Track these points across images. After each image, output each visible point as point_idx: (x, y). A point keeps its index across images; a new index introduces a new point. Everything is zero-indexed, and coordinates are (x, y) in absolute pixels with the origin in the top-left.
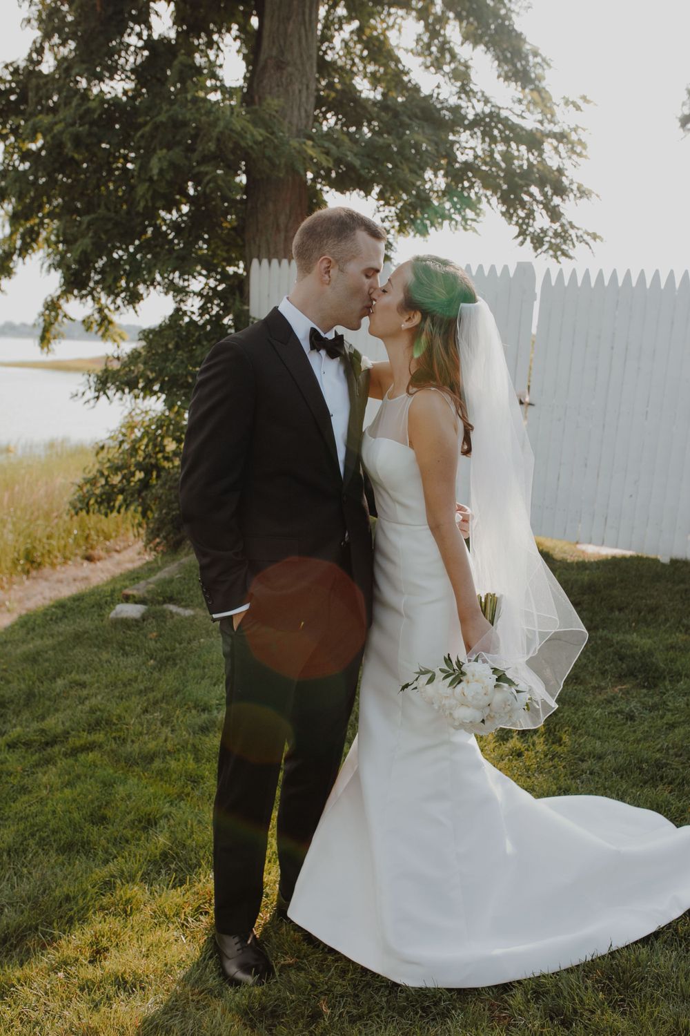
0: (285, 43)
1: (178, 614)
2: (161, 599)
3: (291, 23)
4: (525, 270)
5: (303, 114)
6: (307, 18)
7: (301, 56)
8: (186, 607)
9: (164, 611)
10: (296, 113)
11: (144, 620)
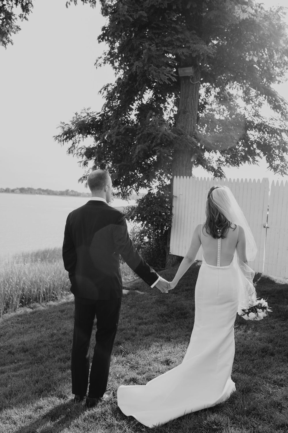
0: (186, 105)
1: (139, 293)
2: (134, 288)
3: (189, 98)
4: (266, 180)
5: (192, 128)
6: (194, 97)
7: (192, 109)
8: (142, 291)
9: (135, 292)
10: (190, 127)
11: (128, 295)
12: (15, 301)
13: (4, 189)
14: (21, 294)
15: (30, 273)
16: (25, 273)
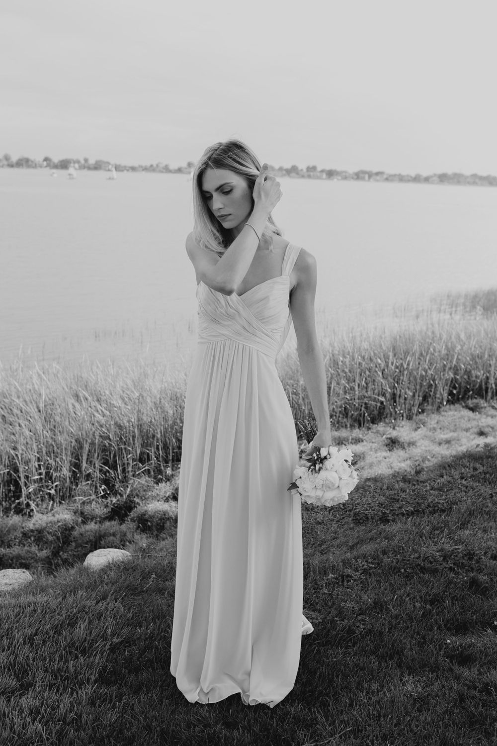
12: (440, 392)
13: (411, 177)
14: (452, 378)
15: (469, 337)
16: (458, 337)
